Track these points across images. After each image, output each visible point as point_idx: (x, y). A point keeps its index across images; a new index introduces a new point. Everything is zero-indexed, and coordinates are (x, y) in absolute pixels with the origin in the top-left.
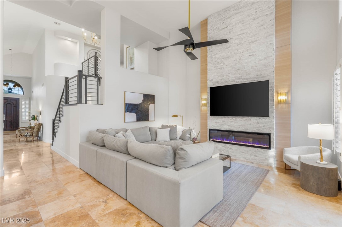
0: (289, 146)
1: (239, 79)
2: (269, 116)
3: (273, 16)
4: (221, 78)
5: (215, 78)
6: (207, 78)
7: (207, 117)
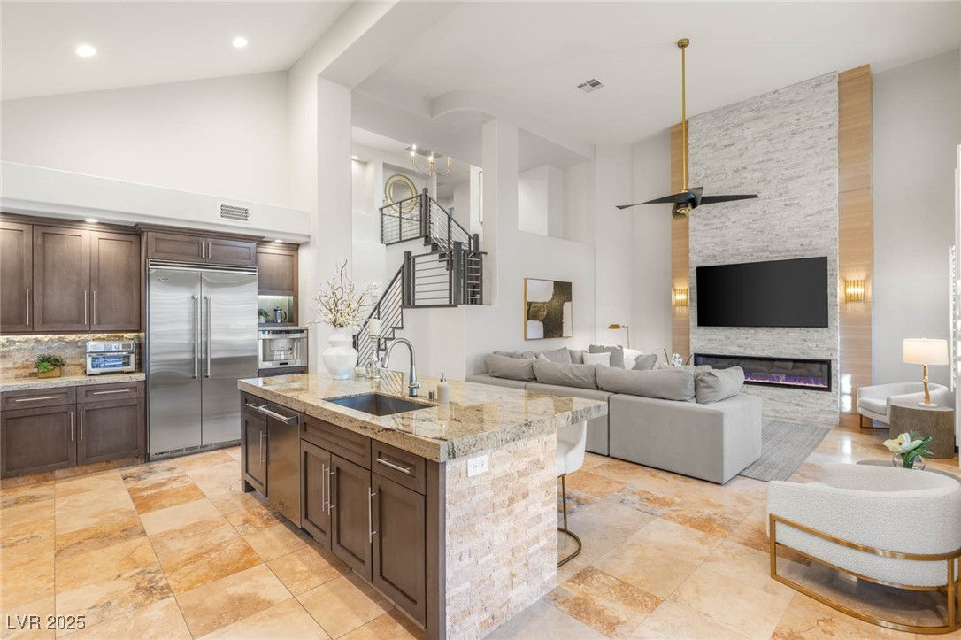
0: (870, 384)
1: (762, 250)
2: (827, 326)
3: (834, 132)
4: (721, 249)
5: (707, 248)
6: (688, 246)
7: (689, 329)
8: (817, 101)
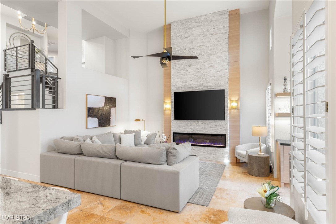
1: (200, 86)
2: (224, 120)
3: (227, 36)
4: (184, 84)
5: (178, 84)
6: (170, 82)
7: (171, 121)
8: (221, 22)
